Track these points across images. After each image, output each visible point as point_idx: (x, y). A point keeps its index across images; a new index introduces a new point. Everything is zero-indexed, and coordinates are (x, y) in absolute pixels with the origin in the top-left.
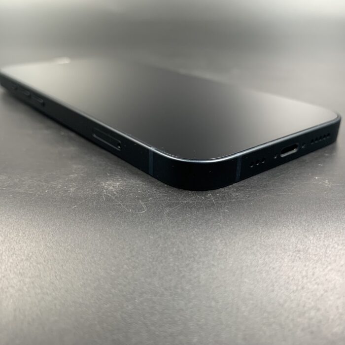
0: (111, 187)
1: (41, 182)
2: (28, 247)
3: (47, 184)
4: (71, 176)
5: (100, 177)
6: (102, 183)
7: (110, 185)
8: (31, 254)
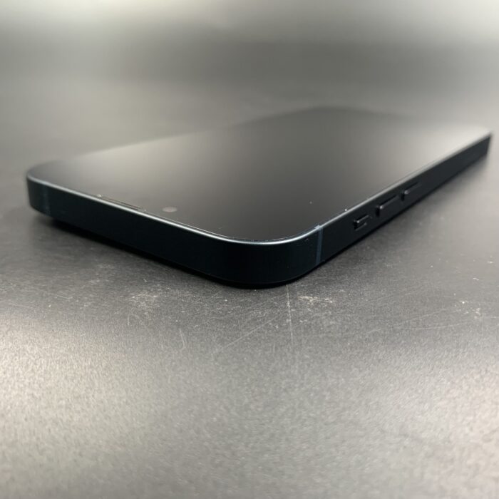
0: (143, 304)
1: (47, 290)
2: (6, 396)
3: (53, 294)
4: (92, 281)
5: (131, 284)
6: (132, 296)
7: (142, 299)
8: (9, 407)
